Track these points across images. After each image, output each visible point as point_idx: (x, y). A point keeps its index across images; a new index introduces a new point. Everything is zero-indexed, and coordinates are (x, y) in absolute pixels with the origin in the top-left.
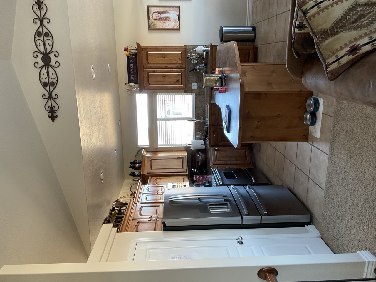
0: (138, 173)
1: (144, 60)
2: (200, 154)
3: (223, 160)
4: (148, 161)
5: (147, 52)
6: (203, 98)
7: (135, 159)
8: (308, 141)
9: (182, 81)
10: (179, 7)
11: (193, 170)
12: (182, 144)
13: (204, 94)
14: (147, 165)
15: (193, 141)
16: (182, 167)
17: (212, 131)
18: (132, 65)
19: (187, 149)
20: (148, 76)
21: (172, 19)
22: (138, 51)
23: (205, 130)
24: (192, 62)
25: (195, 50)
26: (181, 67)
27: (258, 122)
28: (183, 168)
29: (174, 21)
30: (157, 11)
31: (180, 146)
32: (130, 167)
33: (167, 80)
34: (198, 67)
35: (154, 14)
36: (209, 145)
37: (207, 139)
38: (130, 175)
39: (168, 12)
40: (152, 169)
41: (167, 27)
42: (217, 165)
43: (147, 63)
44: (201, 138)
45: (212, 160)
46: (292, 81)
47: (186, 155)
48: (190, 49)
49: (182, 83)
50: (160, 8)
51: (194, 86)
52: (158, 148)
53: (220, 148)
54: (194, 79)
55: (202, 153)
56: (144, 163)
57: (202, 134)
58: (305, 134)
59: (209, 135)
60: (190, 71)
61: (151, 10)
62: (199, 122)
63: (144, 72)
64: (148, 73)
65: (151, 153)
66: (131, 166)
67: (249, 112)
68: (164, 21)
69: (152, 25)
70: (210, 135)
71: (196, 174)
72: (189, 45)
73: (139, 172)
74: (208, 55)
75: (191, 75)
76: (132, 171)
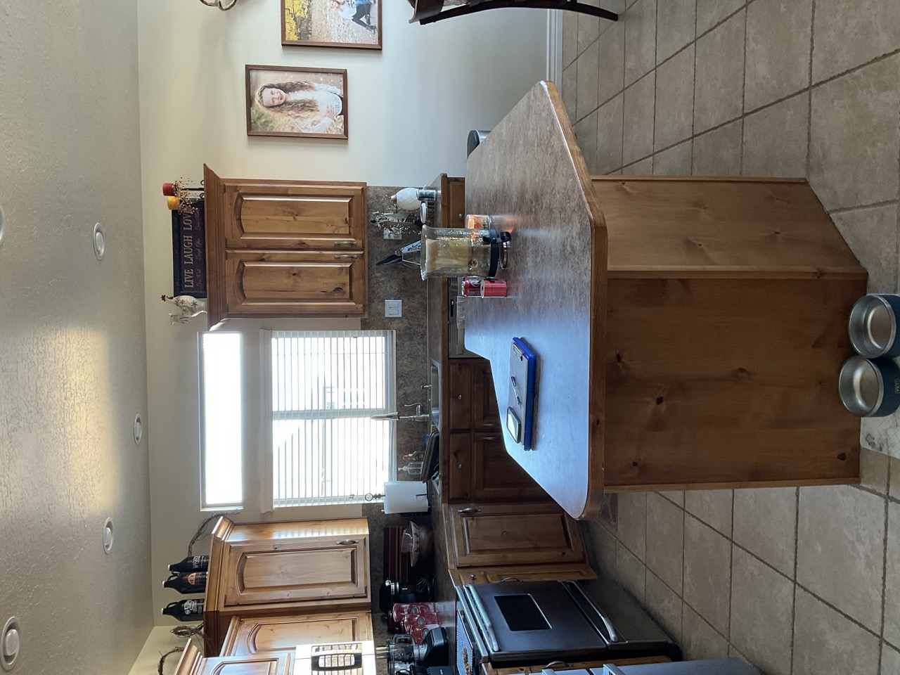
0: (194, 604)
1: (229, 221)
2: (413, 527)
3: (490, 550)
4: (232, 561)
5: (240, 196)
6: (420, 347)
7: (190, 551)
8: (859, 482)
9: (353, 290)
10: (344, 74)
11: (390, 586)
12: (352, 497)
13: (424, 335)
14: (229, 574)
15: (390, 484)
16: (350, 580)
17: (451, 451)
18: (188, 239)
19: (371, 513)
20: (241, 272)
21: (322, 107)
22: (208, 196)
23: (427, 449)
24: (386, 237)
25: (395, 201)
26: (351, 247)
27: (660, 401)
28: (354, 580)
29: (330, 113)
30: (275, 83)
31: (349, 503)
32: (168, 584)
33: (305, 285)
34: (405, 250)
35: (267, 92)
36: (443, 499)
37: (434, 478)
38: (167, 611)
39: (310, 87)
40: (243, 588)
41: (308, 130)
42: (470, 567)
43: (237, 231)
44: (416, 473)
45: (454, 551)
46: (778, 235)
47: (368, 533)
48: (378, 197)
49: (355, 297)
50: (286, 74)
51: (393, 308)
52: (271, 513)
53: (481, 508)
54: (393, 286)
55: (418, 524)
56: (215, 568)
57: (420, 460)
58: (848, 450)
59: (444, 464)
60: (378, 264)
61: (257, 77)
62: (410, 421)
63: (226, 258)
64: (241, 262)
65: (247, 531)
66: (172, 579)
67: (619, 358)
68: (298, 113)
69: (258, 123)
70: (447, 462)
71: (399, 598)
72: (377, 187)
73: (198, 601)
74: (434, 213)
75: (384, 275)
76: (175, 596)
